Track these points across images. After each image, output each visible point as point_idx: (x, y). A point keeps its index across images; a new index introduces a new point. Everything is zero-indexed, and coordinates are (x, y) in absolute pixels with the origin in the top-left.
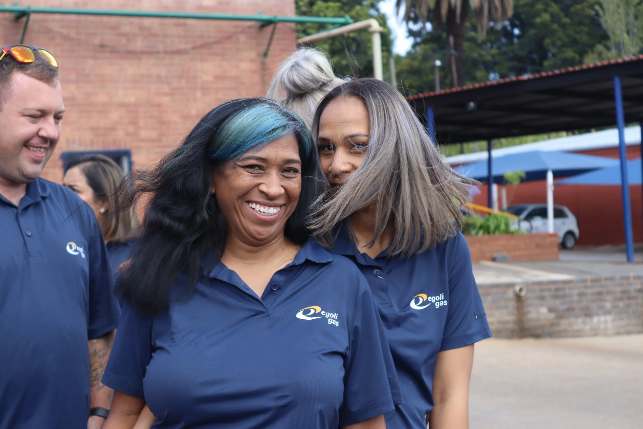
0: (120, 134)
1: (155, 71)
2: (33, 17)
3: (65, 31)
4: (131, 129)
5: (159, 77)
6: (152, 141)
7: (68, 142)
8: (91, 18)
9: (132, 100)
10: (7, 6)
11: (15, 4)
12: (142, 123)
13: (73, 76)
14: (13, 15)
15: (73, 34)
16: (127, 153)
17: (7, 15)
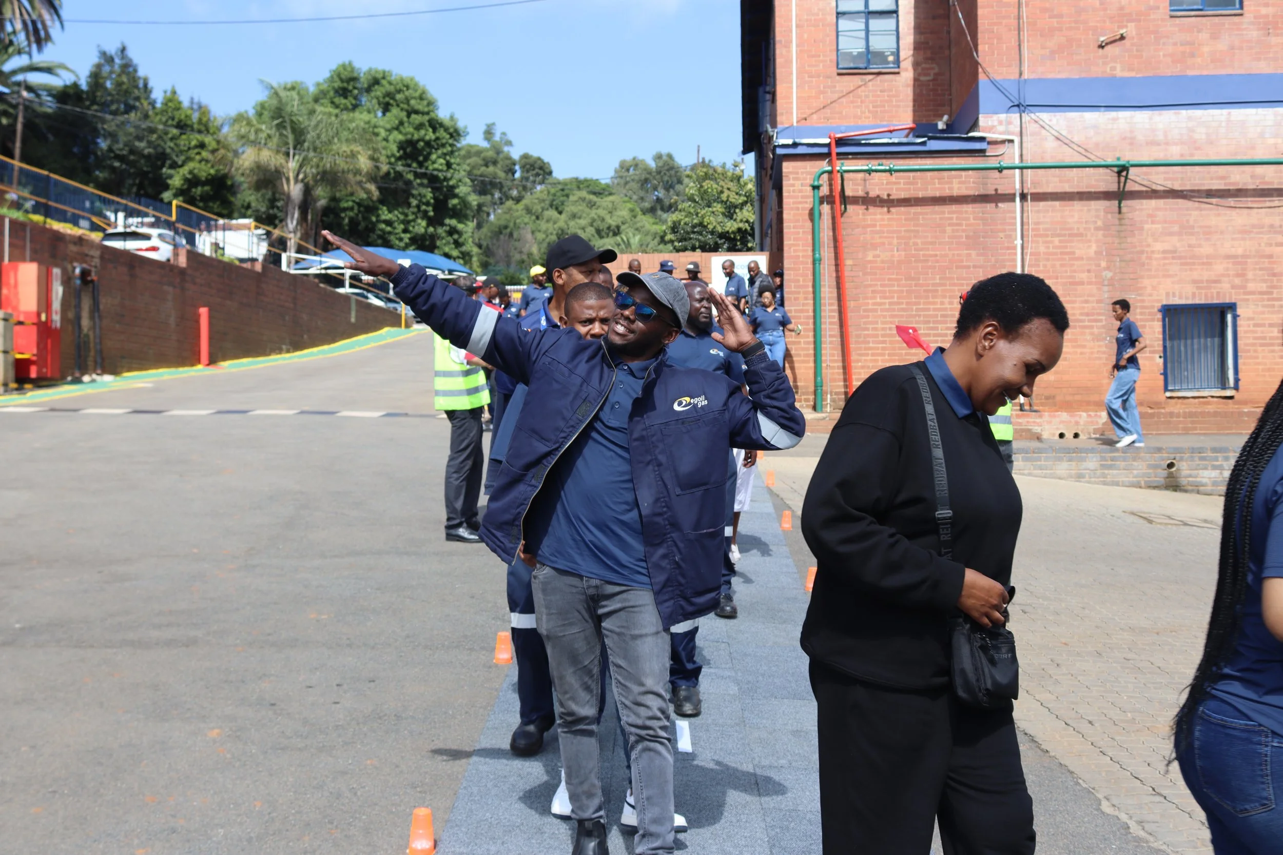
0: (1225, 286)
1: (1267, 221)
2: (1132, 171)
3: (1170, 185)
4: (1237, 281)
5: (1272, 226)
6: (1261, 293)
7: (1167, 294)
8: (1197, 168)
9: (1240, 251)
10: (1110, 161)
11: (1118, 159)
12: (1250, 275)
13: (1176, 228)
14: (1116, 169)
15: (1177, 187)
16: (1232, 307)
17: (1108, 171)
